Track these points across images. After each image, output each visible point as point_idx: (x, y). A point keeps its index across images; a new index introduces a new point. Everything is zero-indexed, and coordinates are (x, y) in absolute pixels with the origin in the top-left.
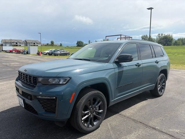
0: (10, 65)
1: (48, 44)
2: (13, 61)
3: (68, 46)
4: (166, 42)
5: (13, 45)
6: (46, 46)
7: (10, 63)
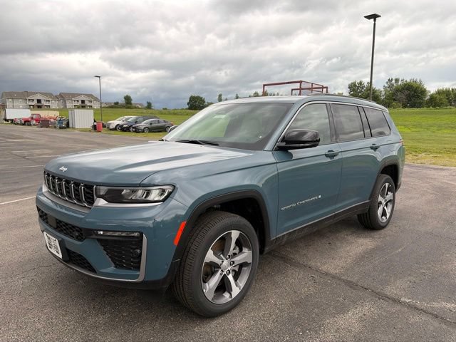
0: (31, 155)
1: (117, 103)
2: (37, 145)
3: (166, 109)
4: (409, 98)
5: (30, 105)
6: (112, 107)
7: (29, 149)
